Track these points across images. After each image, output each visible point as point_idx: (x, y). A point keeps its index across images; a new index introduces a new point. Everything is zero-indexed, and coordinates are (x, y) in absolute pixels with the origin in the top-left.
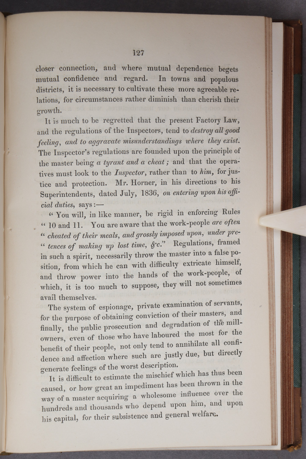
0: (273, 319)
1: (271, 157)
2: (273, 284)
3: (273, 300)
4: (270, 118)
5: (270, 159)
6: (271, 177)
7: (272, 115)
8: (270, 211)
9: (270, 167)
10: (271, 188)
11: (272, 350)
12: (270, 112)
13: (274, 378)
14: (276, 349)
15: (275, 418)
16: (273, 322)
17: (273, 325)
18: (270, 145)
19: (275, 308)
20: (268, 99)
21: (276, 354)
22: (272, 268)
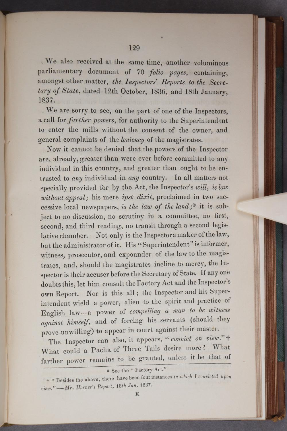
0: (258, 299)
1: (257, 147)
2: (258, 266)
3: (258, 281)
4: (256, 109)
5: (256, 149)
6: (256, 166)
7: (257, 107)
8: (255, 196)
9: (256, 156)
10: (256, 176)
11: (257, 328)
12: (256, 104)
13: (259, 354)
14: (260, 327)
15: (260, 392)
16: (258, 302)
17: (258, 305)
18: (256, 136)
19: (260, 289)
20: (254, 92)
21: (260, 331)
22: (257, 251)
